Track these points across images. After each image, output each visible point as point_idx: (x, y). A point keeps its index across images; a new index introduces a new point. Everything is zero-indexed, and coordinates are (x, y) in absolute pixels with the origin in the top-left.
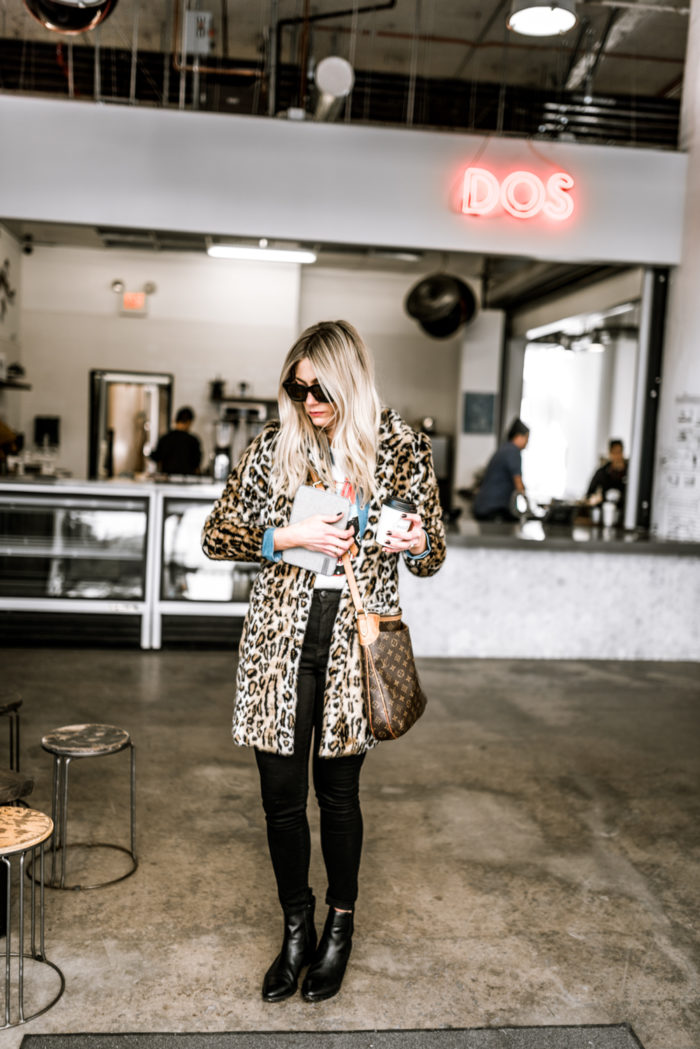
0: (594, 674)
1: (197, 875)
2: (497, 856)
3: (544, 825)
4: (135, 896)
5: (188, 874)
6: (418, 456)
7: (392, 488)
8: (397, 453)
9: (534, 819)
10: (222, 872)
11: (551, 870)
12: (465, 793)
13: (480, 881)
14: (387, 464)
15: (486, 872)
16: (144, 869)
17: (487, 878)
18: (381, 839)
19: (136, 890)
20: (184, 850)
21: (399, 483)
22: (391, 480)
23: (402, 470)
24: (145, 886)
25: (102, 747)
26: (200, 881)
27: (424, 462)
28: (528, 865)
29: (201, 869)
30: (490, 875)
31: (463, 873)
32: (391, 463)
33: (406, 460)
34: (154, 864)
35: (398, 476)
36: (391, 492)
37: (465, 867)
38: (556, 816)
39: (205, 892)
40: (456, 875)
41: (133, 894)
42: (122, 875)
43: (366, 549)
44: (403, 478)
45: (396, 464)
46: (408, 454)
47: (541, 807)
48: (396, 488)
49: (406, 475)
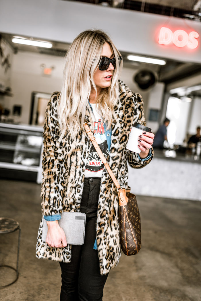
0: (192, 206)
1: (42, 285)
2: (164, 284)
3: (182, 270)
4: (14, 294)
5: (38, 284)
6: (136, 105)
7: (123, 123)
8: (124, 103)
9: (177, 266)
10: (52, 284)
11: (187, 293)
12: (150, 252)
13: (158, 297)
14: (120, 110)
15: (161, 293)
16: (21, 279)
17: (161, 296)
18: (118, 272)
19: (15, 291)
20: (39, 271)
21: (127, 119)
22: (122, 118)
23: (128, 112)
24: (19, 289)
25: (6, 229)
26: (42, 288)
27: (140, 108)
28: (177, 290)
29: (44, 282)
30: (162, 294)
31: (151, 292)
32: (122, 109)
33: (130, 106)
34: (25, 277)
35: (126, 116)
36: (123, 125)
37: (152, 289)
38: (185, 266)
39: (44, 295)
40: (148, 293)
41: (13, 293)
42: (11, 282)
43: (112, 158)
44: (129, 117)
45: (124, 109)
46: (130, 103)
47: (179, 261)
48: (126, 122)
49: (130, 115)
